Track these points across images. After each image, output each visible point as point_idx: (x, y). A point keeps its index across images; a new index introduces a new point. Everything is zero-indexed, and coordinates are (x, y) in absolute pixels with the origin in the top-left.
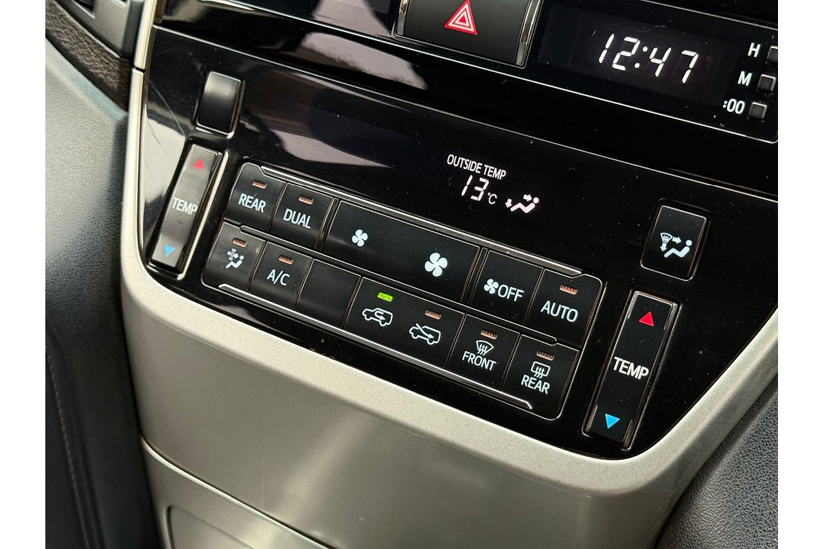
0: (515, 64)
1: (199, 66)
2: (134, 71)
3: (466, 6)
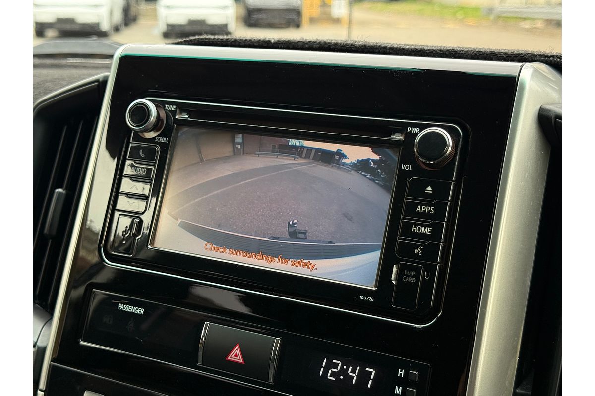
0: (268, 382)
1: (78, 387)
2: (39, 392)
3: (237, 347)
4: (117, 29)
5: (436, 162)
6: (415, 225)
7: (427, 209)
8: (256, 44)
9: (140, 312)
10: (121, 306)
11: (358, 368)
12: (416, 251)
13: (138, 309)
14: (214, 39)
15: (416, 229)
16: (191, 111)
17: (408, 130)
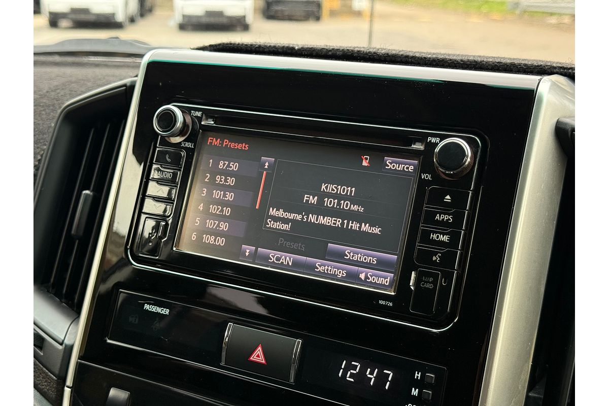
0: (289, 382)
1: (105, 385)
2: (66, 388)
3: (260, 348)
4: (132, 20)
5: (455, 172)
6: (434, 232)
7: (446, 217)
8: (279, 50)
9: (165, 312)
10: (147, 307)
11: (377, 370)
12: (434, 258)
13: (163, 310)
14: (239, 44)
15: (435, 236)
16: (216, 118)
17: (429, 140)
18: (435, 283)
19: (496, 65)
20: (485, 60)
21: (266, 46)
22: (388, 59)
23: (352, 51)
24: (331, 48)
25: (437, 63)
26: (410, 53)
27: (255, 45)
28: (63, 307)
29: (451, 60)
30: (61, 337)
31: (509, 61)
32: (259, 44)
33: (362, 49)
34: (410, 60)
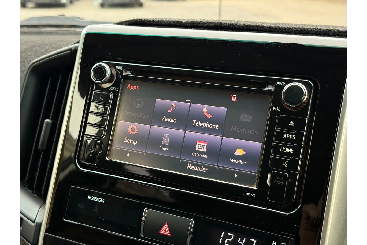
3: (166, 225)
5: (296, 106)
6: (283, 147)
7: (290, 136)
8: (172, 23)
9: (102, 201)
10: (90, 197)
11: (245, 239)
12: (283, 164)
13: (101, 199)
14: (144, 20)
15: (283, 149)
16: (132, 70)
17: (277, 84)
18: (284, 181)
19: (318, 31)
20: (311, 27)
21: (163, 21)
22: (245, 28)
23: (221, 23)
24: (206, 21)
25: (278, 30)
26: (260, 24)
27: (156, 20)
28: (34, 196)
29: (287, 28)
30: (33, 217)
31: (326, 28)
32: (158, 19)
33: (227, 22)
34: (260, 28)
